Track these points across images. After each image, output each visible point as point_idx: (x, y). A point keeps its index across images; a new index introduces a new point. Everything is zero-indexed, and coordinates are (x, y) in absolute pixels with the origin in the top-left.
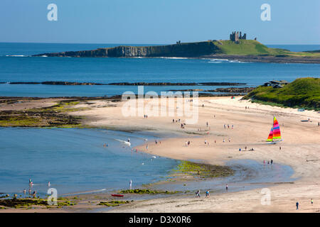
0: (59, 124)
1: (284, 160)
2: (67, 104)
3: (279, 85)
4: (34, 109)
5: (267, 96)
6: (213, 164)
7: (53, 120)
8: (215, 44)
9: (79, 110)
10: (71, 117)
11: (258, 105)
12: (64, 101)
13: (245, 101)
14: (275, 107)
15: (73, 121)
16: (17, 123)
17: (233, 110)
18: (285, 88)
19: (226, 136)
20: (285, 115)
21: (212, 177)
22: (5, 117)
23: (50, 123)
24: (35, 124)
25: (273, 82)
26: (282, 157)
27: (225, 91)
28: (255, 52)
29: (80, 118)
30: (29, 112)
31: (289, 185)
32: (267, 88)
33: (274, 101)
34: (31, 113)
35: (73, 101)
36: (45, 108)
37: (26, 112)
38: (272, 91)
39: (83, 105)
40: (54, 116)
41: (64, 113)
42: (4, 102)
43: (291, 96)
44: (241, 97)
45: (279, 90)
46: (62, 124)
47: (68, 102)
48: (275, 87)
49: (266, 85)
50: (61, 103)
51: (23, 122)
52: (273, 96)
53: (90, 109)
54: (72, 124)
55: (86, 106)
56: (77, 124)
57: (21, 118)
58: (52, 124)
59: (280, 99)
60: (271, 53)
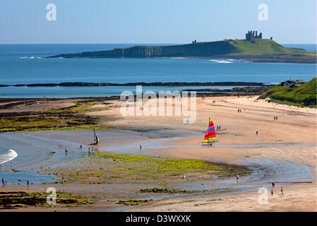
0: (77, 124)
1: (301, 160)
2: (84, 104)
3: (296, 85)
4: (52, 109)
5: (284, 95)
6: (230, 163)
7: (71, 121)
8: (231, 43)
9: (97, 110)
10: (88, 117)
11: (275, 104)
12: (81, 102)
13: (261, 101)
14: (292, 106)
15: (90, 121)
16: (36, 124)
17: (250, 110)
18: (302, 88)
19: (243, 135)
20: (301, 114)
21: (229, 176)
22: (24, 118)
23: (68, 123)
24: (54, 124)
25: (289, 82)
26: (299, 156)
27: (242, 90)
28: (271, 51)
29: (98, 118)
30: (47, 113)
31: (307, 185)
32: (283, 87)
33: (291, 101)
34: (49, 114)
35: (90, 101)
36: (63, 109)
37: (44, 113)
38: (289, 91)
39: (100, 106)
40: (72, 116)
41: (82, 114)
42: (23, 103)
43: (308, 96)
44: (258, 96)
45: (296, 89)
46: (80, 124)
47: (86, 102)
48: (292, 86)
49: (282, 84)
50: (79, 104)
51: (42, 123)
52: (290, 95)
53: (107, 109)
54: (90, 124)
55: (104, 106)
56: (94, 124)
57: (40, 119)
58: (70, 124)
59: (297, 98)
60: (287, 52)
